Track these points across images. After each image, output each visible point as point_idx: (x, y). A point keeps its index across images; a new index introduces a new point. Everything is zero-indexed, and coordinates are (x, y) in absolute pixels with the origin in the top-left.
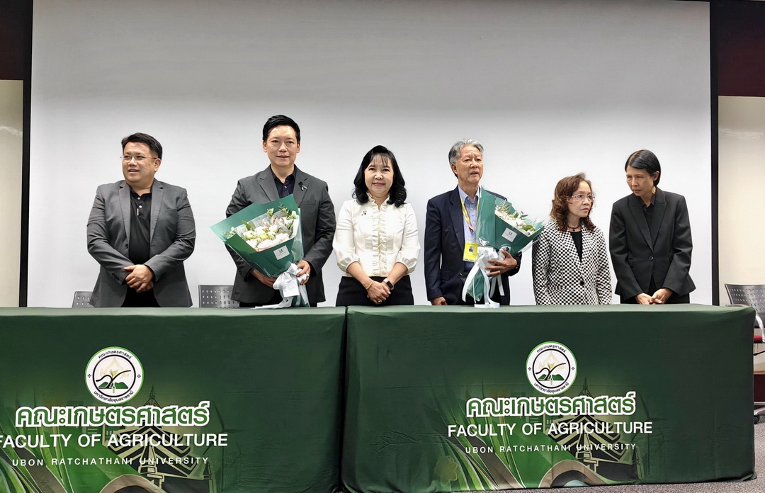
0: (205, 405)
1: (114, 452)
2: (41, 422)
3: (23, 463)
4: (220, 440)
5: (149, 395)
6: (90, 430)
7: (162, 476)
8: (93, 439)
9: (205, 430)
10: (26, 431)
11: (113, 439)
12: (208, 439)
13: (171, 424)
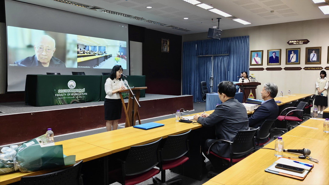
0: (84, 89)
1: (72, 96)
2: (62, 92)
3: (60, 98)
4: (86, 94)
5: (76, 88)
6: (69, 93)
7: (79, 99)
8: (69, 94)
9: (84, 93)
10: (60, 93)
11: (72, 94)
12: (85, 94)
13: (80, 92)
